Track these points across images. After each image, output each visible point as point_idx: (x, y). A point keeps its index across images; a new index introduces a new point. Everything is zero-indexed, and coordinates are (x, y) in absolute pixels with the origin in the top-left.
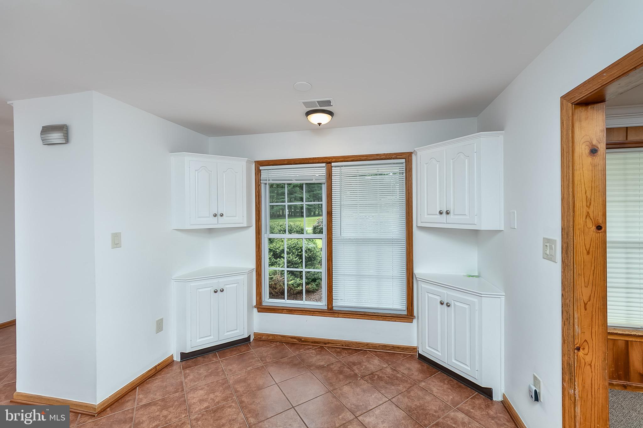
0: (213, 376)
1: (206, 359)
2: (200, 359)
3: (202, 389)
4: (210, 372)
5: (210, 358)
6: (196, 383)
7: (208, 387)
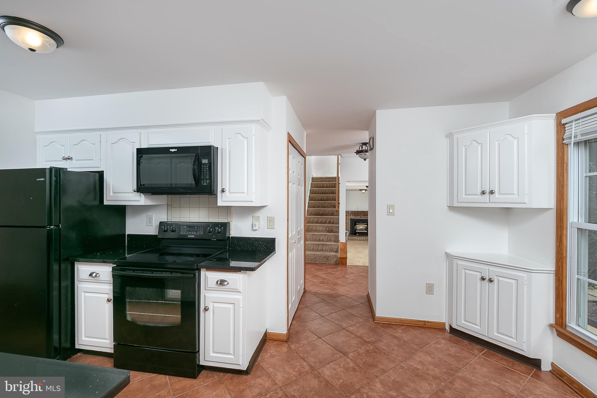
0: (453, 359)
1: (469, 346)
2: (466, 342)
3: (433, 358)
4: (457, 355)
5: (474, 348)
6: (436, 352)
7: (439, 361)
